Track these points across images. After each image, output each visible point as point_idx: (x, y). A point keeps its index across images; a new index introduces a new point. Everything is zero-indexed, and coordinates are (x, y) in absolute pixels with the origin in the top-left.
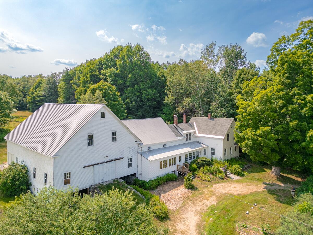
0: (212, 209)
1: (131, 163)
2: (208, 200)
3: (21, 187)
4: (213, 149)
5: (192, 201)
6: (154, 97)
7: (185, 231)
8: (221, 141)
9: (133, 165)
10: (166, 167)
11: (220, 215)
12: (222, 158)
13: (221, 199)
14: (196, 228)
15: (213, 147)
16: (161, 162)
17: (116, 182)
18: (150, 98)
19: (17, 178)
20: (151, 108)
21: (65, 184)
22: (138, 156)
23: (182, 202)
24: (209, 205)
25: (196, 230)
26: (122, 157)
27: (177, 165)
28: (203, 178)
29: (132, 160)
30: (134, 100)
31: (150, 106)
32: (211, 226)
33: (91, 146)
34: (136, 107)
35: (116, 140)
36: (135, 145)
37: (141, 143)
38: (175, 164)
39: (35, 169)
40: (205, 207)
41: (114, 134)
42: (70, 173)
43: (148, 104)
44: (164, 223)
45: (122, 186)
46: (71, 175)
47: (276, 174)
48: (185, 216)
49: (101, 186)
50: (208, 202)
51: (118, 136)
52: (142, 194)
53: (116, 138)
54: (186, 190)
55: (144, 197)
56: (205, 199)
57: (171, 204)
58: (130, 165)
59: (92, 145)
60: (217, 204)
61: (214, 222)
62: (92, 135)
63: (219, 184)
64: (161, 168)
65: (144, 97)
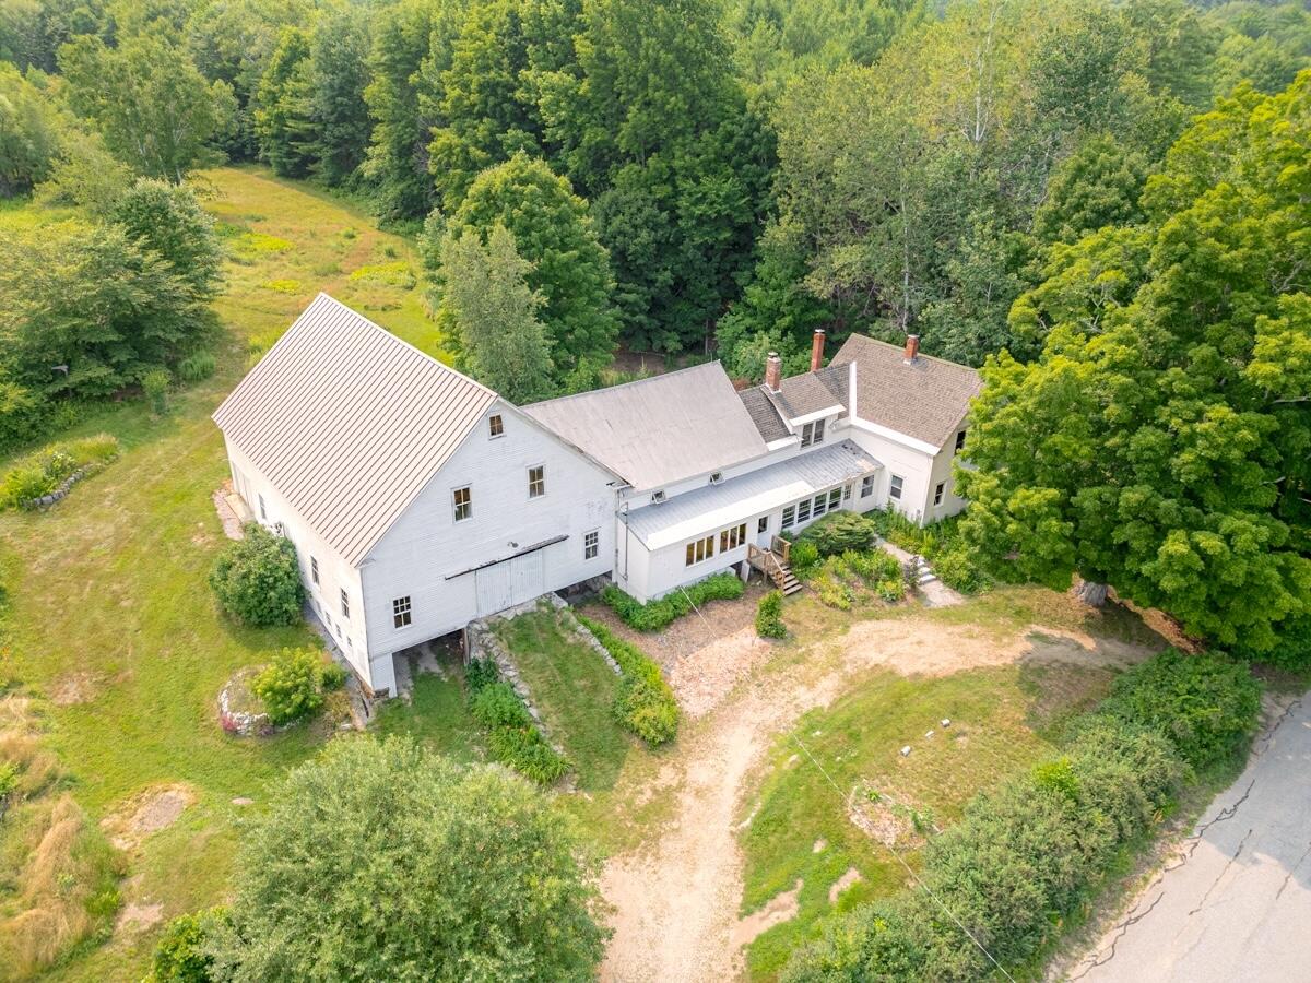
0: (812, 721)
1: (595, 547)
2: (811, 686)
3: (286, 606)
4: (897, 480)
5: (760, 685)
6: (725, 210)
7: (708, 789)
8: (926, 459)
9: (599, 550)
10: (710, 554)
11: (824, 747)
12: (922, 514)
13: (852, 688)
14: (739, 785)
15: (899, 474)
16: (690, 547)
17: (545, 609)
18: (709, 216)
19: (271, 580)
20: (710, 253)
21: (398, 624)
22: (616, 524)
23: (729, 688)
24: (807, 708)
25: (739, 789)
26: (564, 534)
27: (751, 547)
28: (829, 596)
29: (599, 537)
30: (646, 222)
31: (707, 250)
32: (784, 782)
33: (464, 520)
34: (652, 249)
35: (541, 492)
36: (610, 493)
37: (625, 486)
38: (741, 543)
39: (314, 561)
40: (792, 713)
41: (536, 474)
42: (408, 599)
43: (698, 240)
44: (659, 757)
45: (562, 624)
46: (412, 603)
47: (1087, 600)
48: (722, 740)
49: (500, 623)
50: (809, 696)
51: (547, 480)
52: (615, 657)
53: (541, 484)
54: (759, 641)
55: (617, 668)
56: (802, 683)
57: (694, 692)
58: (591, 552)
59: (466, 516)
60: (833, 705)
61: (797, 771)
62: (467, 491)
63: (874, 622)
64: (689, 562)
65: (687, 209)
